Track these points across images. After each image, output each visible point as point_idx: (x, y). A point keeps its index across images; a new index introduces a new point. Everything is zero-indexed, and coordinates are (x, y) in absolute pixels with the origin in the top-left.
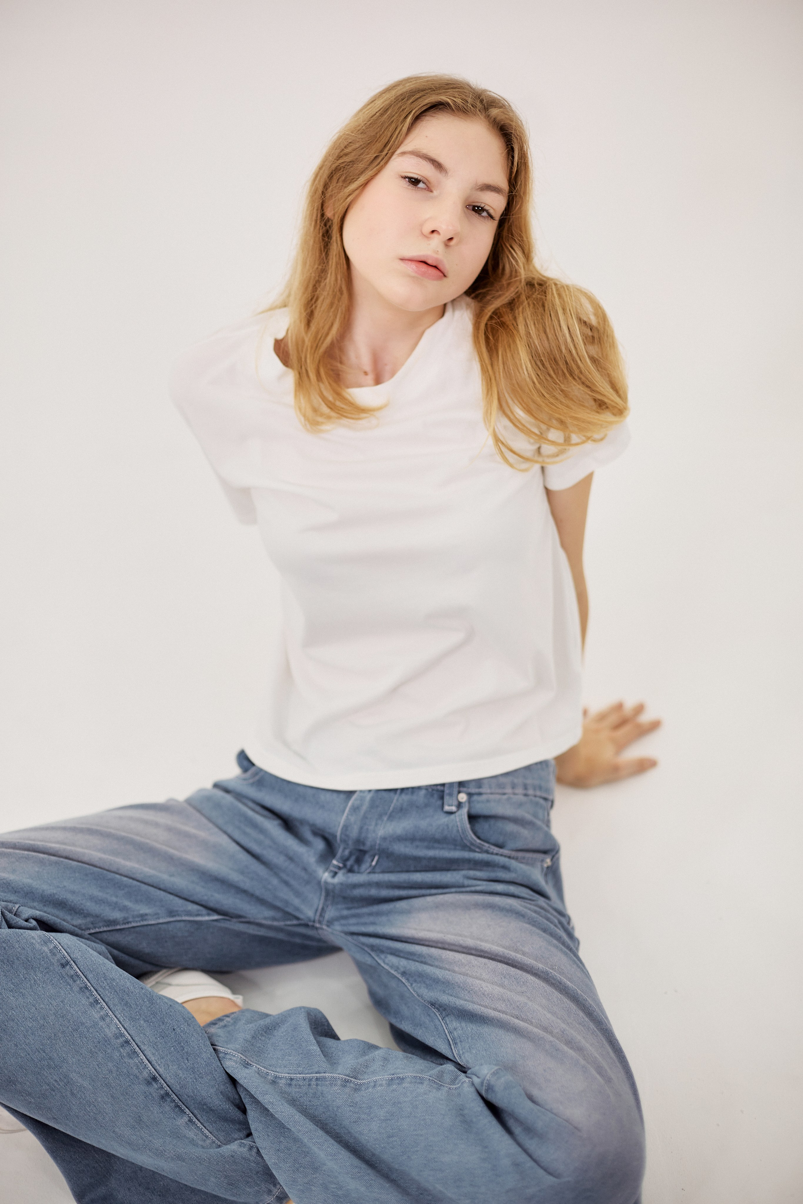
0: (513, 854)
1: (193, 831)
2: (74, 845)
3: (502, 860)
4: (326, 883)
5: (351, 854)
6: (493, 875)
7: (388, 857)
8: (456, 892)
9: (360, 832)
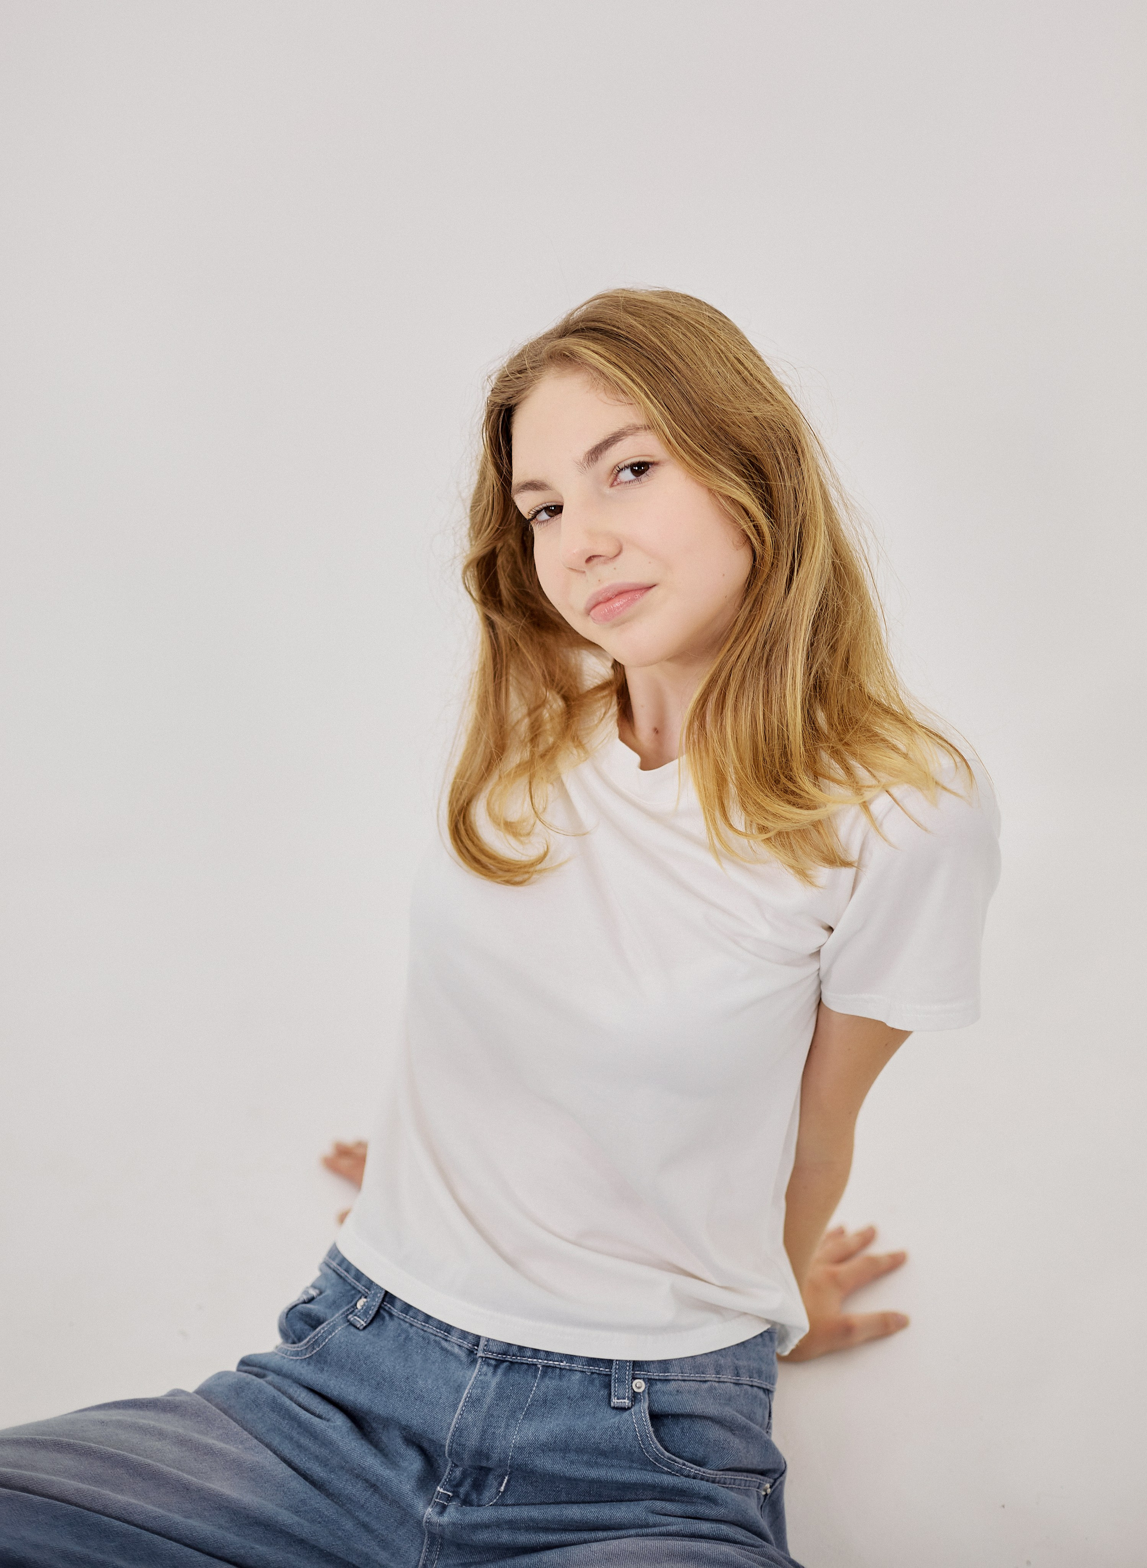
0: (720, 1475)
1: (220, 1445)
2: (34, 1468)
3: (704, 1487)
4: (429, 1522)
5: (465, 1475)
6: (690, 1509)
7: (524, 1479)
8: (637, 1535)
9: (482, 1439)
